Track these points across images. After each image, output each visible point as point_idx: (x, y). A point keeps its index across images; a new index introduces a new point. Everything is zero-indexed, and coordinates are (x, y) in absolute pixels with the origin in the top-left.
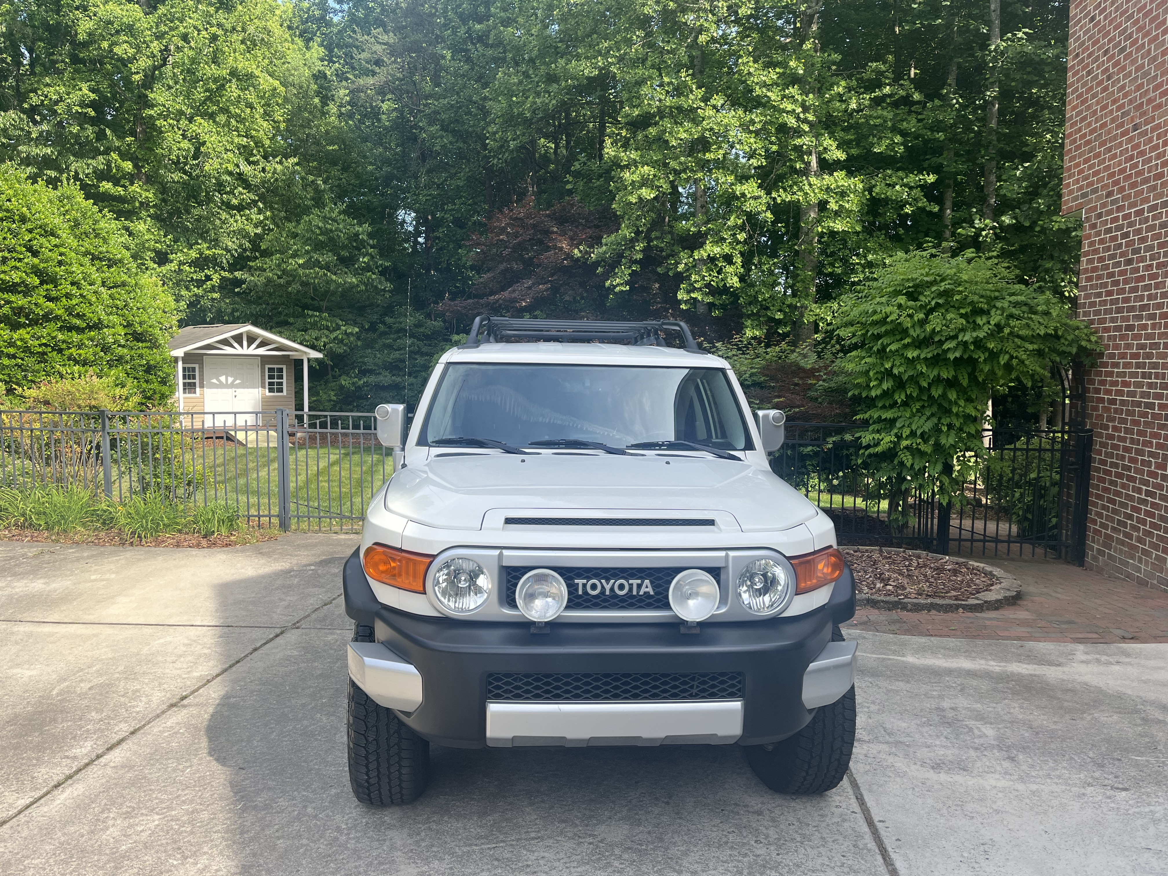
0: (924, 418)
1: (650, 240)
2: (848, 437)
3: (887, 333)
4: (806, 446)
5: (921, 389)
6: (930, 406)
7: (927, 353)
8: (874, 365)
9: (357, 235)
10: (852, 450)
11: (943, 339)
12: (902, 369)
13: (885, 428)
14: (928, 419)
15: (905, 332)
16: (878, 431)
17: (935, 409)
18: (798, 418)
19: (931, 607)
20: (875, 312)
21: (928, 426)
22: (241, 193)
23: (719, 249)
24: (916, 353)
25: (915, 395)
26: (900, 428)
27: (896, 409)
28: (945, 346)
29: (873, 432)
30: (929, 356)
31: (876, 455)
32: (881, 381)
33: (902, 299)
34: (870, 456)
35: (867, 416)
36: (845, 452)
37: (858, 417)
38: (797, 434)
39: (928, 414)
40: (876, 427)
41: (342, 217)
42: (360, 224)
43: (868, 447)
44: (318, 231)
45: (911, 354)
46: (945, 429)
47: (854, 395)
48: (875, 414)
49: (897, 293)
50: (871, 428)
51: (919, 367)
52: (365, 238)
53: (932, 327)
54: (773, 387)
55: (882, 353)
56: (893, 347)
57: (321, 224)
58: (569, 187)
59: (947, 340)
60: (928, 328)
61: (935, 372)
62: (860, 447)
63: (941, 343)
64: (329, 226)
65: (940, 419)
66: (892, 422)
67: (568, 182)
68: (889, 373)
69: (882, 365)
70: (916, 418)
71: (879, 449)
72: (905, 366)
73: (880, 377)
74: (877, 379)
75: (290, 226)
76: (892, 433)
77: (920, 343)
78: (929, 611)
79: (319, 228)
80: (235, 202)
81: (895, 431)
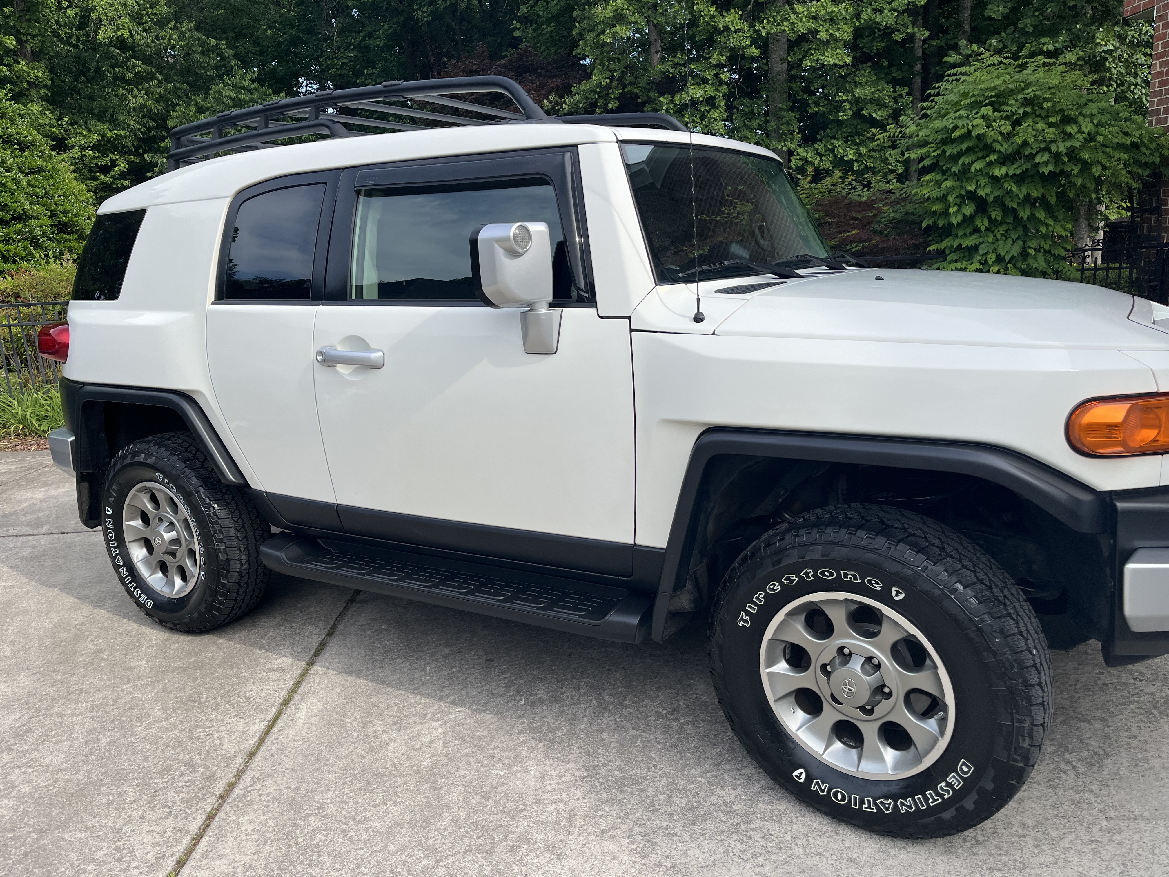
0: (1010, 241)
1: (624, 86)
3: (968, 149)
5: (1005, 210)
6: (1015, 229)
7: (1014, 169)
8: (953, 188)
11: (1034, 152)
12: (988, 190)
13: (964, 257)
14: (1014, 242)
15: (989, 149)
16: (956, 261)
17: (1020, 231)
18: (868, 254)
20: (956, 127)
21: (1016, 250)
24: (1003, 170)
25: (999, 218)
26: (983, 255)
27: (976, 235)
28: (1038, 159)
30: (1018, 172)
32: (962, 206)
33: (987, 110)
35: (943, 245)
37: (931, 248)
39: (1015, 238)
44: (231, 103)
45: (999, 172)
46: (1032, 252)
48: (953, 242)
49: (976, 105)
51: (1006, 185)
53: (1021, 139)
55: (964, 174)
56: (978, 166)
58: (517, 34)
59: (1037, 152)
60: (1019, 140)
61: (1024, 191)
63: (1032, 156)
65: (1024, 242)
66: (974, 249)
68: (972, 196)
69: (961, 187)
70: (1001, 243)
72: (989, 186)
73: (958, 201)
74: (956, 204)
75: (198, 99)
76: (974, 260)
77: (1005, 160)
81: (979, 258)
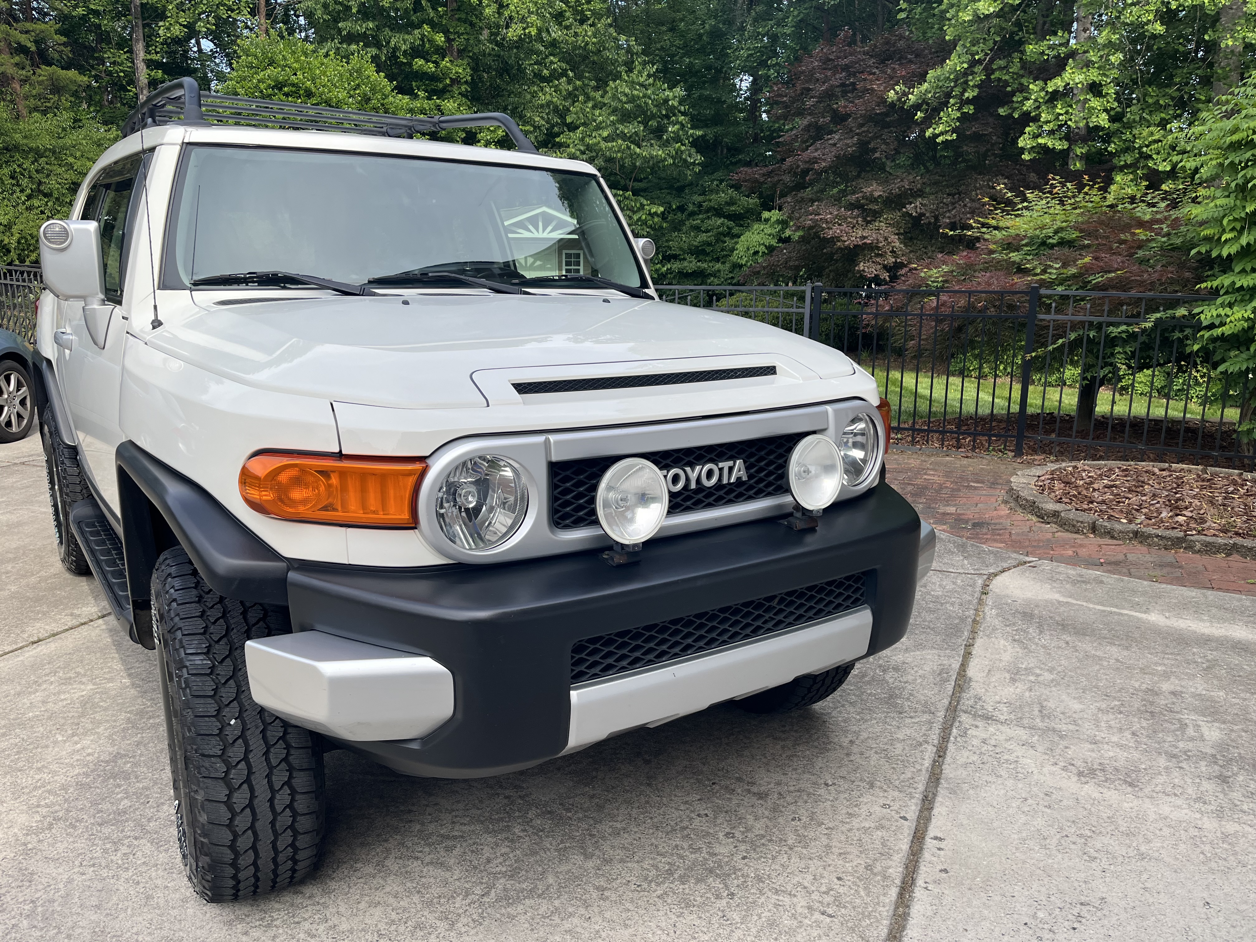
1: (990, 72)
2: (1182, 311)
4: (1116, 325)
8: (1232, 209)
9: (666, 101)
10: (1188, 331)
13: (1242, 301)
16: (1230, 305)
18: (1113, 287)
19: (1234, 549)
22: (552, 63)
23: (1082, 77)
29: (1222, 305)
31: (1222, 338)
32: (1241, 232)
34: (1214, 340)
35: (1215, 284)
36: (1177, 335)
37: (1203, 285)
38: (1106, 308)
40: (1228, 299)
41: (651, 80)
42: (670, 88)
43: (1212, 326)
44: (624, 99)
47: (1199, 253)
48: (1225, 280)
50: (1219, 301)
52: (676, 104)
54: (1088, 246)
55: (1245, 190)
57: (627, 90)
58: (902, 15)
62: (1199, 327)
64: (635, 92)
66: (1253, 292)
67: (901, 10)
69: (1244, 208)
71: (1226, 330)
73: (1237, 226)
74: (1233, 229)
75: (598, 95)
76: (1249, 307)
78: (1228, 555)
79: (626, 95)
80: (546, 72)
